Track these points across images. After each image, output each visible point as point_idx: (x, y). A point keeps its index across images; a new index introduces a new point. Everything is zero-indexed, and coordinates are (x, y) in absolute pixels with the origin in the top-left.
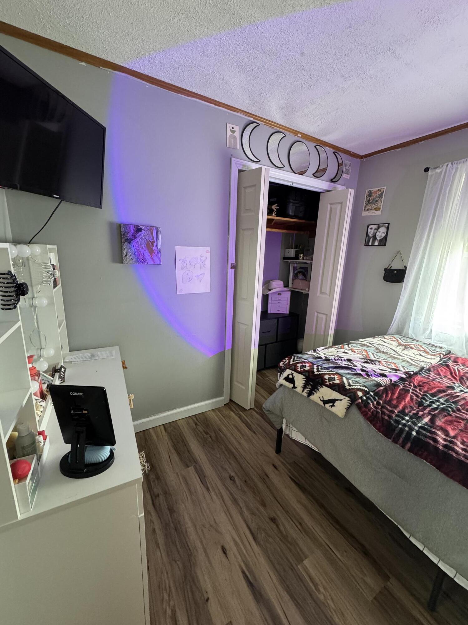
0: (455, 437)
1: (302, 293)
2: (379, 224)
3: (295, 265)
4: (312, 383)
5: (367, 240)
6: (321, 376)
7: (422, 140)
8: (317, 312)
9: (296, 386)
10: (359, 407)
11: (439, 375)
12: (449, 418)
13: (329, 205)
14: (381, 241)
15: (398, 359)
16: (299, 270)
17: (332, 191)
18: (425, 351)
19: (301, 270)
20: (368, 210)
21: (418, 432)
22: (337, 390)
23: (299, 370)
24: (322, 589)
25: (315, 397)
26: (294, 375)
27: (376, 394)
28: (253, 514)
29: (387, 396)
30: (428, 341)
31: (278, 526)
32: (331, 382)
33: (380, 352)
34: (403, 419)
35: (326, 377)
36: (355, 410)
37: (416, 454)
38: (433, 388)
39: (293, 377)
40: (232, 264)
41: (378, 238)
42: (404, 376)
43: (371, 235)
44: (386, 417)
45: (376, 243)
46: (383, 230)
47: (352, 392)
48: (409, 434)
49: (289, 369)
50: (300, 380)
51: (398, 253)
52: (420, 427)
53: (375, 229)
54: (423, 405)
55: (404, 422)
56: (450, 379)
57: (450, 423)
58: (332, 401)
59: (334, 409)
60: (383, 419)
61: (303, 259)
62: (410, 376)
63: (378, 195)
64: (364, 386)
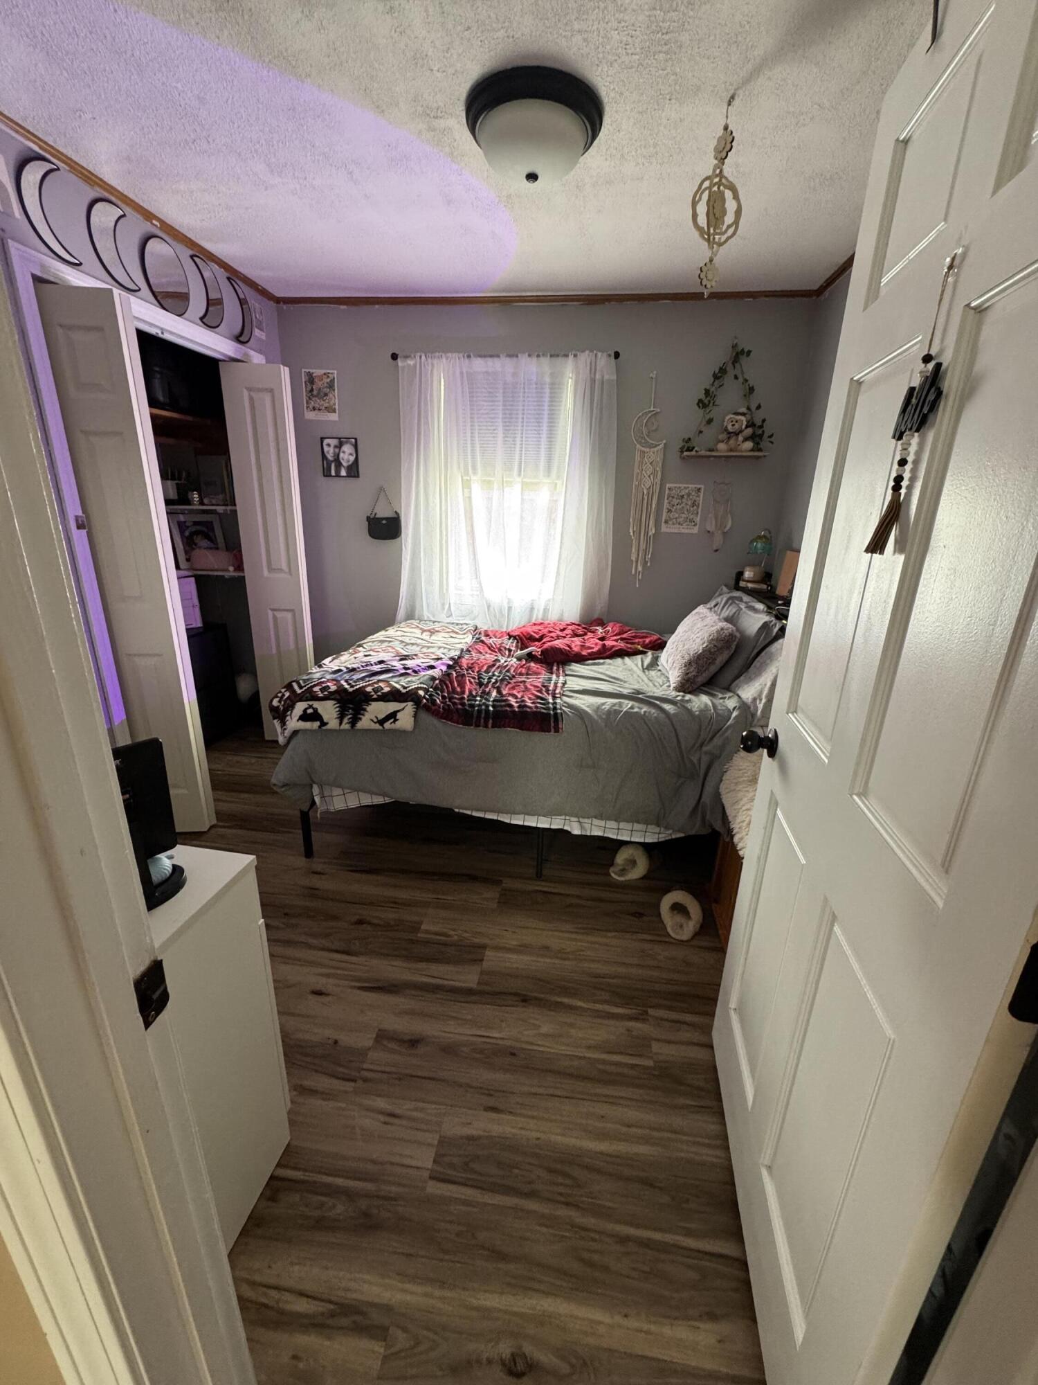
0: (523, 697)
1: (223, 576)
2: (340, 438)
3: (182, 518)
4: (351, 706)
5: (325, 466)
6: (361, 691)
7: (378, 303)
8: (273, 610)
9: (325, 720)
10: (427, 708)
11: (481, 653)
12: (510, 686)
13: (245, 391)
14: (349, 468)
15: (433, 647)
16: (193, 529)
17: (243, 361)
18: (453, 631)
19: (199, 528)
20: (314, 409)
21: (493, 706)
22: (391, 698)
23: (321, 695)
24: (452, 933)
25: (365, 722)
26: (314, 706)
27: (436, 689)
28: (327, 936)
29: (447, 687)
30: (449, 620)
31: (369, 923)
32: (379, 693)
33: (407, 644)
34: (476, 701)
35: (369, 689)
36: (423, 715)
37: (500, 727)
38: (483, 666)
39: (316, 710)
40: (77, 518)
41: (345, 464)
42: (451, 663)
43: (330, 457)
44: (459, 706)
45: (343, 473)
46: (348, 449)
47: (411, 695)
48: (487, 711)
49: (301, 700)
50: (328, 710)
51: (381, 489)
52: (494, 701)
53: (336, 447)
54: (483, 684)
55: (477, 703)
56: (491, 654)
57: (513, 688)
58: (393, 716)
59: (398, 725)
60: (457, 709)
61: (202, 503)
62: (456, 661)
63: (326, 385)
64: (421, 683)
